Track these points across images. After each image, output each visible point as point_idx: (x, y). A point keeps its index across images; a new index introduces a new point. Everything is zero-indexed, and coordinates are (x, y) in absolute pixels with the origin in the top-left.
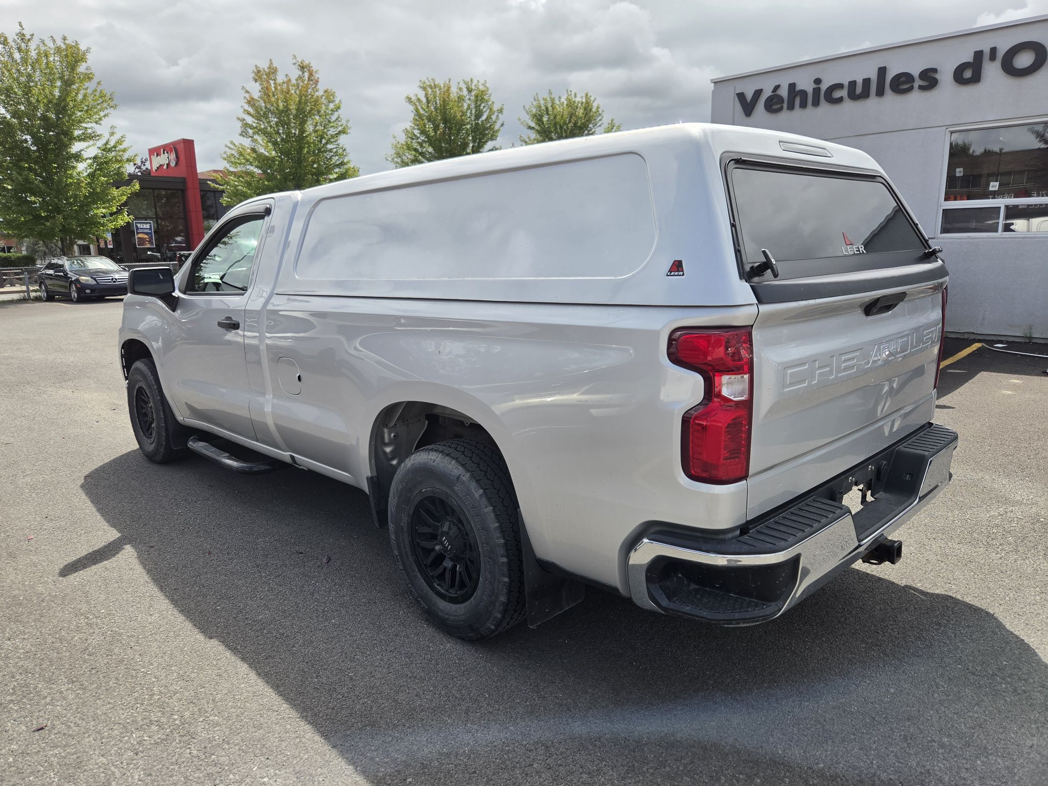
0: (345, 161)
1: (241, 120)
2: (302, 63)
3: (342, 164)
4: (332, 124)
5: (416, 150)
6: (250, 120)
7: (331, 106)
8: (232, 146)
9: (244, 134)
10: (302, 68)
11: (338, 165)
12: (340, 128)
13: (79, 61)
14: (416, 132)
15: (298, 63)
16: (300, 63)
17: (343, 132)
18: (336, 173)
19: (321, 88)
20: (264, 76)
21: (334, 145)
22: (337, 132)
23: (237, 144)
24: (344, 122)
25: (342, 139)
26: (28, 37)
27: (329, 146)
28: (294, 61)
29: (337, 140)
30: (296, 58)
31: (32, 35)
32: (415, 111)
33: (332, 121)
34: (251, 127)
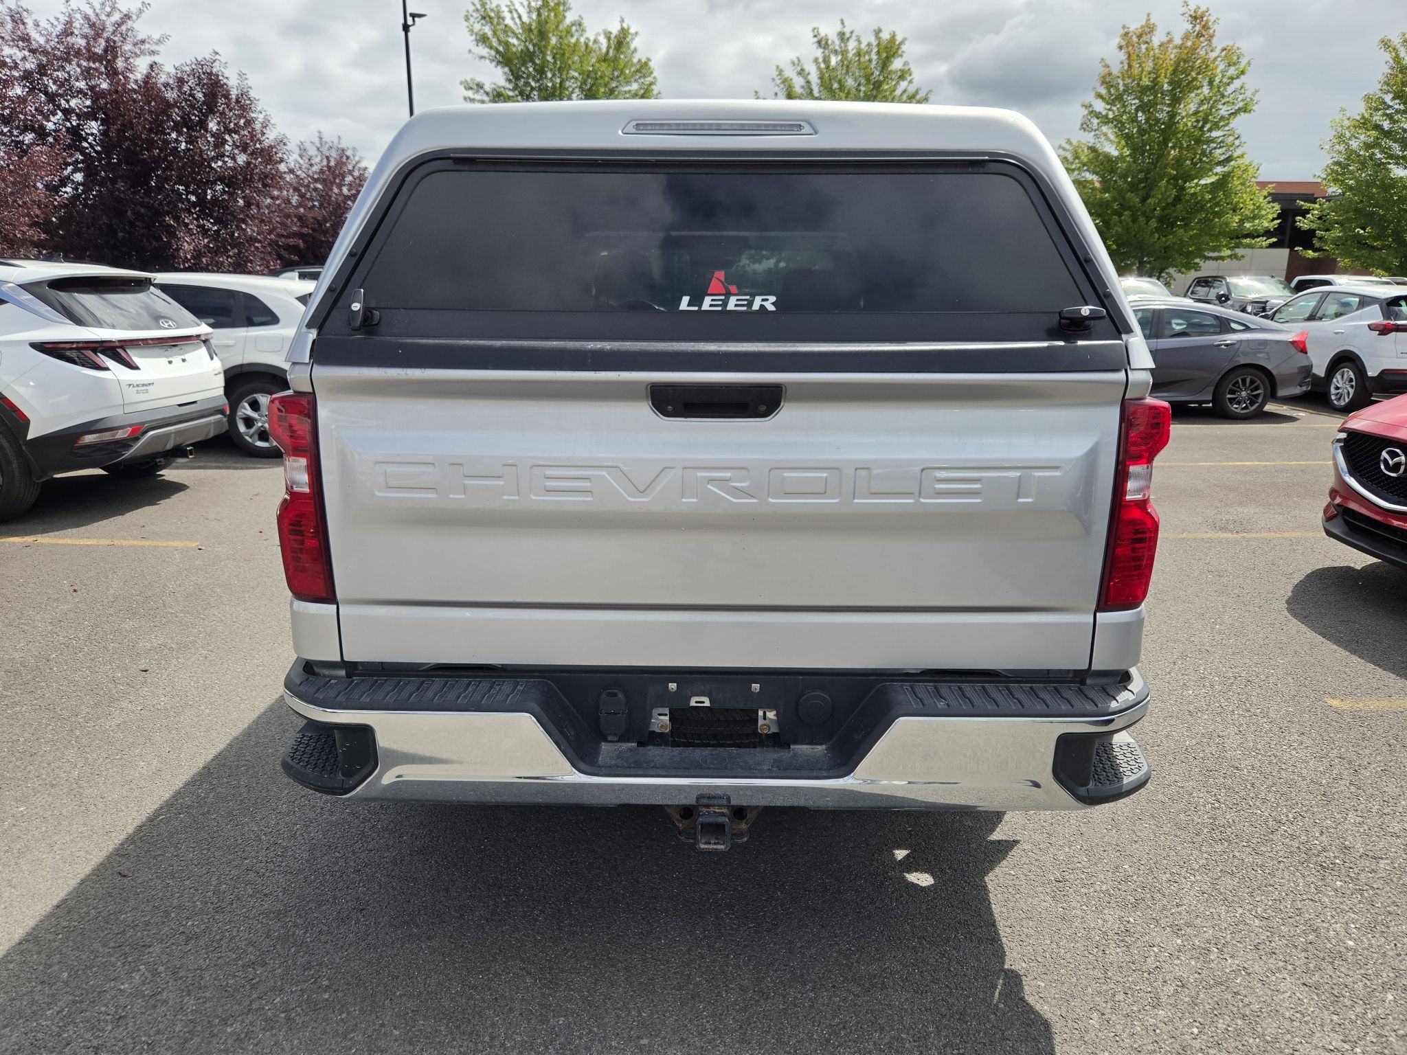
0: (1235, 155)
1: (1086, 107)
2: (1195, 12)
3: (1229, 159)
4: (1226, 100)
5: (1377, 127)
6: (1100, 106)
7: (1232, 71)
8: (1067, 147)
9: (1085, 126)
10: (1195, 18)
11: (1220, 162)
12: (1241, 104)
13: (893, 56)
14: (1388, 98)
15: (1189, 13)
16: (1192, 13)
17: (1245, 109)
18: (1216, 174)
19: (1219, 43)
20: (1135, 41)
21: (1223, 131)
22: (1233, 111)
23: (1075, 143)
24: (1249, 94)
25: (1238, 123)
26: (848, 35)
27: (1214, 134)
28: (1184, 10)
29: (1228, 123)
30: (1187, 5)
31: (852, 32)
32: (1392, 61)
33: (1226, 94)
34: (1097, 115)
